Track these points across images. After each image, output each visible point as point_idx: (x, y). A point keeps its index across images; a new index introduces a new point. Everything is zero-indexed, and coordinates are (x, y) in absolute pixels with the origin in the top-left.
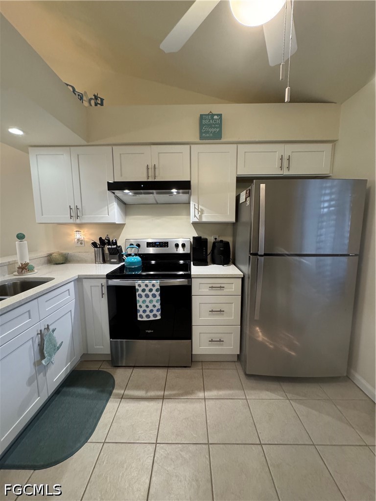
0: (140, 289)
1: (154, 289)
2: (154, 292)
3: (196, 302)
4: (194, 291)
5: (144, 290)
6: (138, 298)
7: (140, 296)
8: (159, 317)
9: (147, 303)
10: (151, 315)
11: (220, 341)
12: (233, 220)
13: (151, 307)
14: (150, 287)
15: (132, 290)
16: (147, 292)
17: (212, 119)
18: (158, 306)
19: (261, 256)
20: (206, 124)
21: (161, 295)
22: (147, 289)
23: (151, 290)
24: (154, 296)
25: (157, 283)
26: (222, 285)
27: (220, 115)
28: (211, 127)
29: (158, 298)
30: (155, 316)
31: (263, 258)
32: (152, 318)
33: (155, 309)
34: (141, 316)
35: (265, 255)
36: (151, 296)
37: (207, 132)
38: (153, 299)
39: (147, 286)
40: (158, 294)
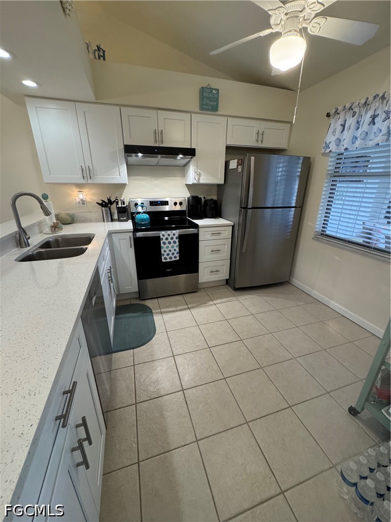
0: (164, 238)
1: (175, 237)
2: (174, 239)
3: (202, 245)
4: (200, 238)
5: (167, 239)
6: (162, 245)
7: (164, 243)
8: (178, 258)
9: (170, 248)
10: (173, 257)
11: (217, 271)
12: (223, 182)
13: (173, 251)
14: (172, 236)
15: (158, 239)
16: (169, 240)
17: (212, 93)
18: (178, 250)
19: (250, 209)
20: (206, 97)
21: (179, 242)
22: (169, 238)
23: (172, 238)
24: (175, 242)
25: (177, 232)
26: (220, 232)
27: (217, 90)
28: (211, 101)
29: (177, 244)
30: (175, 257)
31: (251, 210)
32: (173, 259)
33: (175, 252)
34: (166, 259)
35: (252, 208)
36: (172, 243)
37: (207, 105)
38: (174, 245)
39: (169, 235)
40: (177, 241)
